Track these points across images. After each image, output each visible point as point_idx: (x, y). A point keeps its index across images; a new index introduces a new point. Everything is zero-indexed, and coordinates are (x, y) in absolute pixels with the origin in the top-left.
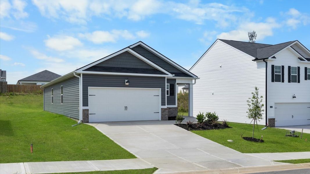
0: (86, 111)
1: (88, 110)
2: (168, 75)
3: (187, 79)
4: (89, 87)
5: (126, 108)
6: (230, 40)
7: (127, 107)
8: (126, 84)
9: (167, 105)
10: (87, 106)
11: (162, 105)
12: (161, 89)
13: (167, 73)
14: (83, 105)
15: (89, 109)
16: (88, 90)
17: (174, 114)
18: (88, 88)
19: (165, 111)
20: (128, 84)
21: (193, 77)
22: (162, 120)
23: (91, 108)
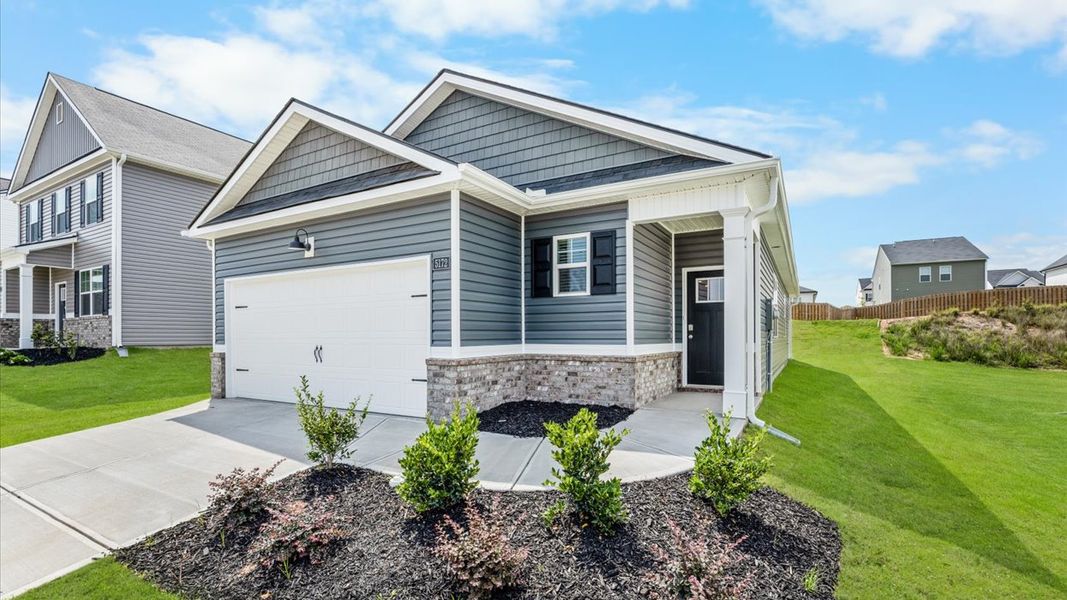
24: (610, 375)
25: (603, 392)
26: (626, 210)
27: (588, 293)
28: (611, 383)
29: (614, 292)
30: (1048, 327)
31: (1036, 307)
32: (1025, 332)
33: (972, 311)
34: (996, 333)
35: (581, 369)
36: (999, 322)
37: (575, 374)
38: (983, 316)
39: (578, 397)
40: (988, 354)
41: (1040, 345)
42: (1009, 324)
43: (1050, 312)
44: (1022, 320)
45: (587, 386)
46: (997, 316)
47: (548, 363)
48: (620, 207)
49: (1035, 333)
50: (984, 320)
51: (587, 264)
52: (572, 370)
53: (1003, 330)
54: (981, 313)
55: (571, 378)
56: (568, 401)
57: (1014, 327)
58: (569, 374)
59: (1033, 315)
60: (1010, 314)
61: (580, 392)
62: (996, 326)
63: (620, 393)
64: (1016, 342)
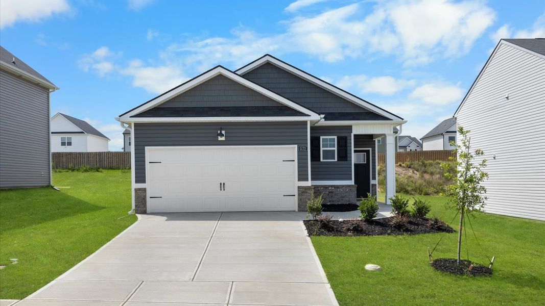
0: (141, 191)
1: (144, 190)
2: (310, 116)
3: (379, 124)
4: (146, 147)
5: (222, 186)
6: (534, 38)
7: (224, 184)
8: (220, 139)
9: (312, 179)
10: (144, 182)
11: (298, 181)
12: (296, 146)
13: (307, 113)
14: (136, 181)
15: (146, 187)
16: (144, 153)
17: (347, 199)
18: (144, 149)
19: (306, 193)
20: (223, 139)
21: (392, 120)
22: (299, 211)
23: (150, 186)
24: (346, 192)
25: (344, 199)
26: (351, 129)
27: (336, 160)
28: (347, 195)
29: (346, 160)
30: (432, 174)
31: (426, 162)
32: (423, 176)
33: (398, 164)
34: (410, 177)
35: (335, 190)
36: (411, 171)
37: (332, 192)
38: (404, 167)
39: (333, 201)
40: (409, 189)
41: (429, 183)
42: (415, 172)
43: (431, 165)
44: (421, 169)
45: (337, 197)
46: (410, 167)
47: (320, 188)
48: (350, 128)
49: (427, 176)
50: (404, 169)
51: (336, 149)
52: (330, 191)
53: (413, 175)
54: (402, 165)
55: (330, 194)
56: (329, 204)
57: (418, 173)
58: (329, 192)
59: (425, 167)
60: (416, 166)
61: (334, 199)
62: (410, 172)
63: (351, 199)
64: (420, 181)
